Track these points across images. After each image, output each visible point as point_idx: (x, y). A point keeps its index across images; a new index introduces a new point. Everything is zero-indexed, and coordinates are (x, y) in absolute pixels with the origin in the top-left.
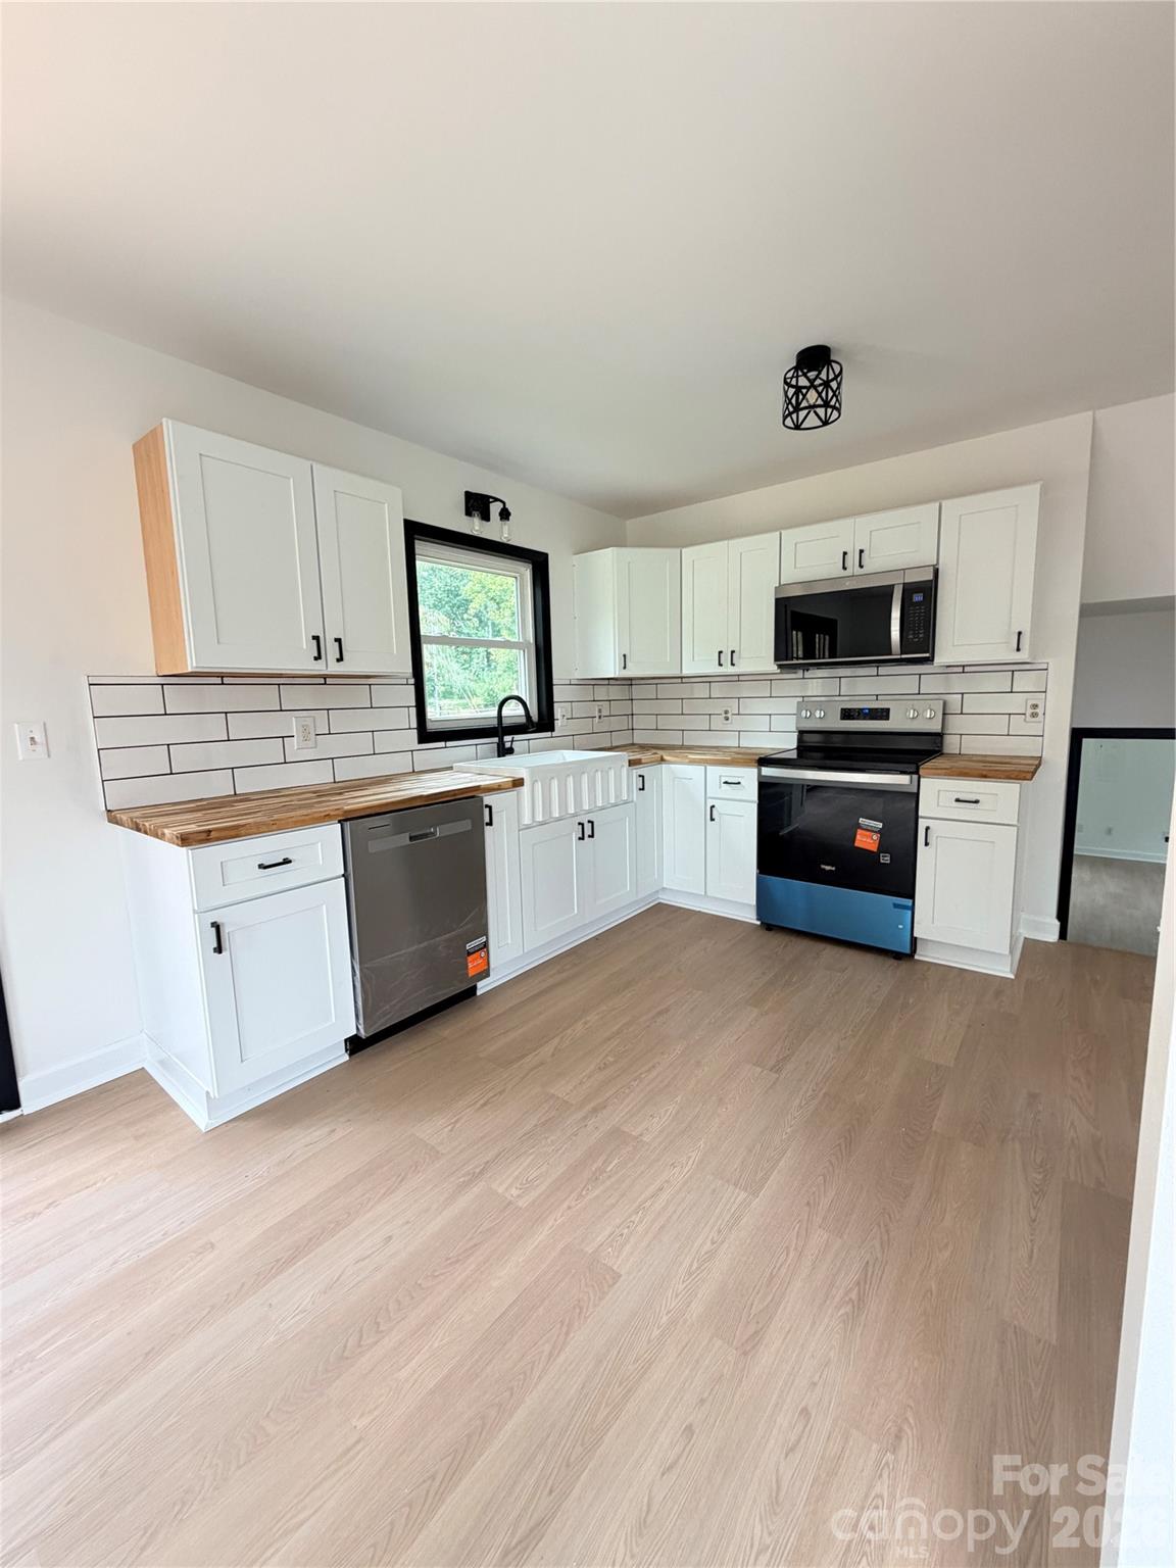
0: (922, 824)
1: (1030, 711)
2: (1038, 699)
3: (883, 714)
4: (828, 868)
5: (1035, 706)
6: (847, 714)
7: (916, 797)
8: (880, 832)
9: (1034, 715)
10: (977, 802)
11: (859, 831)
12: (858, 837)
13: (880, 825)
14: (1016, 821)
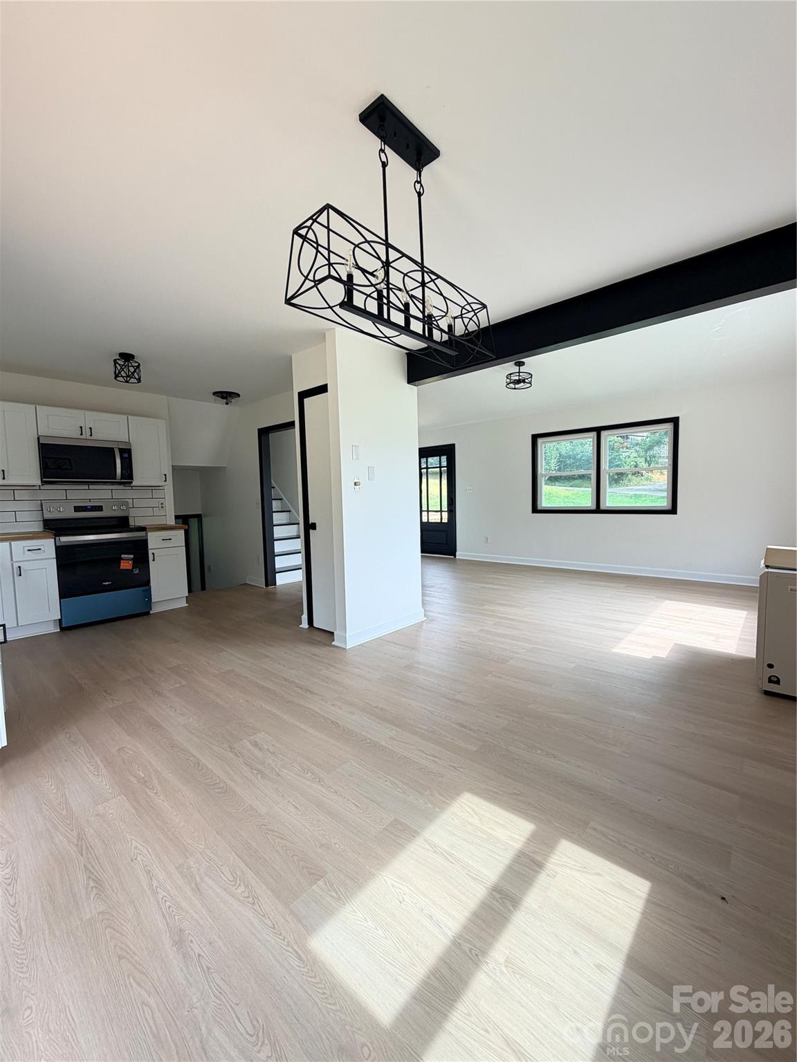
0: (150, 552)
1: (160, 506)
2: (162, 501)
3: (100, 508)
4: (106, 583)
5: (162, 504)
6: (77, 509)
7: (146, 541)
8: (133, 559)
9: (162, 507)
10: (170, 539)
11: (122, 561)
12: (122, 564)
13: (132, 556)
14: (184, 544)
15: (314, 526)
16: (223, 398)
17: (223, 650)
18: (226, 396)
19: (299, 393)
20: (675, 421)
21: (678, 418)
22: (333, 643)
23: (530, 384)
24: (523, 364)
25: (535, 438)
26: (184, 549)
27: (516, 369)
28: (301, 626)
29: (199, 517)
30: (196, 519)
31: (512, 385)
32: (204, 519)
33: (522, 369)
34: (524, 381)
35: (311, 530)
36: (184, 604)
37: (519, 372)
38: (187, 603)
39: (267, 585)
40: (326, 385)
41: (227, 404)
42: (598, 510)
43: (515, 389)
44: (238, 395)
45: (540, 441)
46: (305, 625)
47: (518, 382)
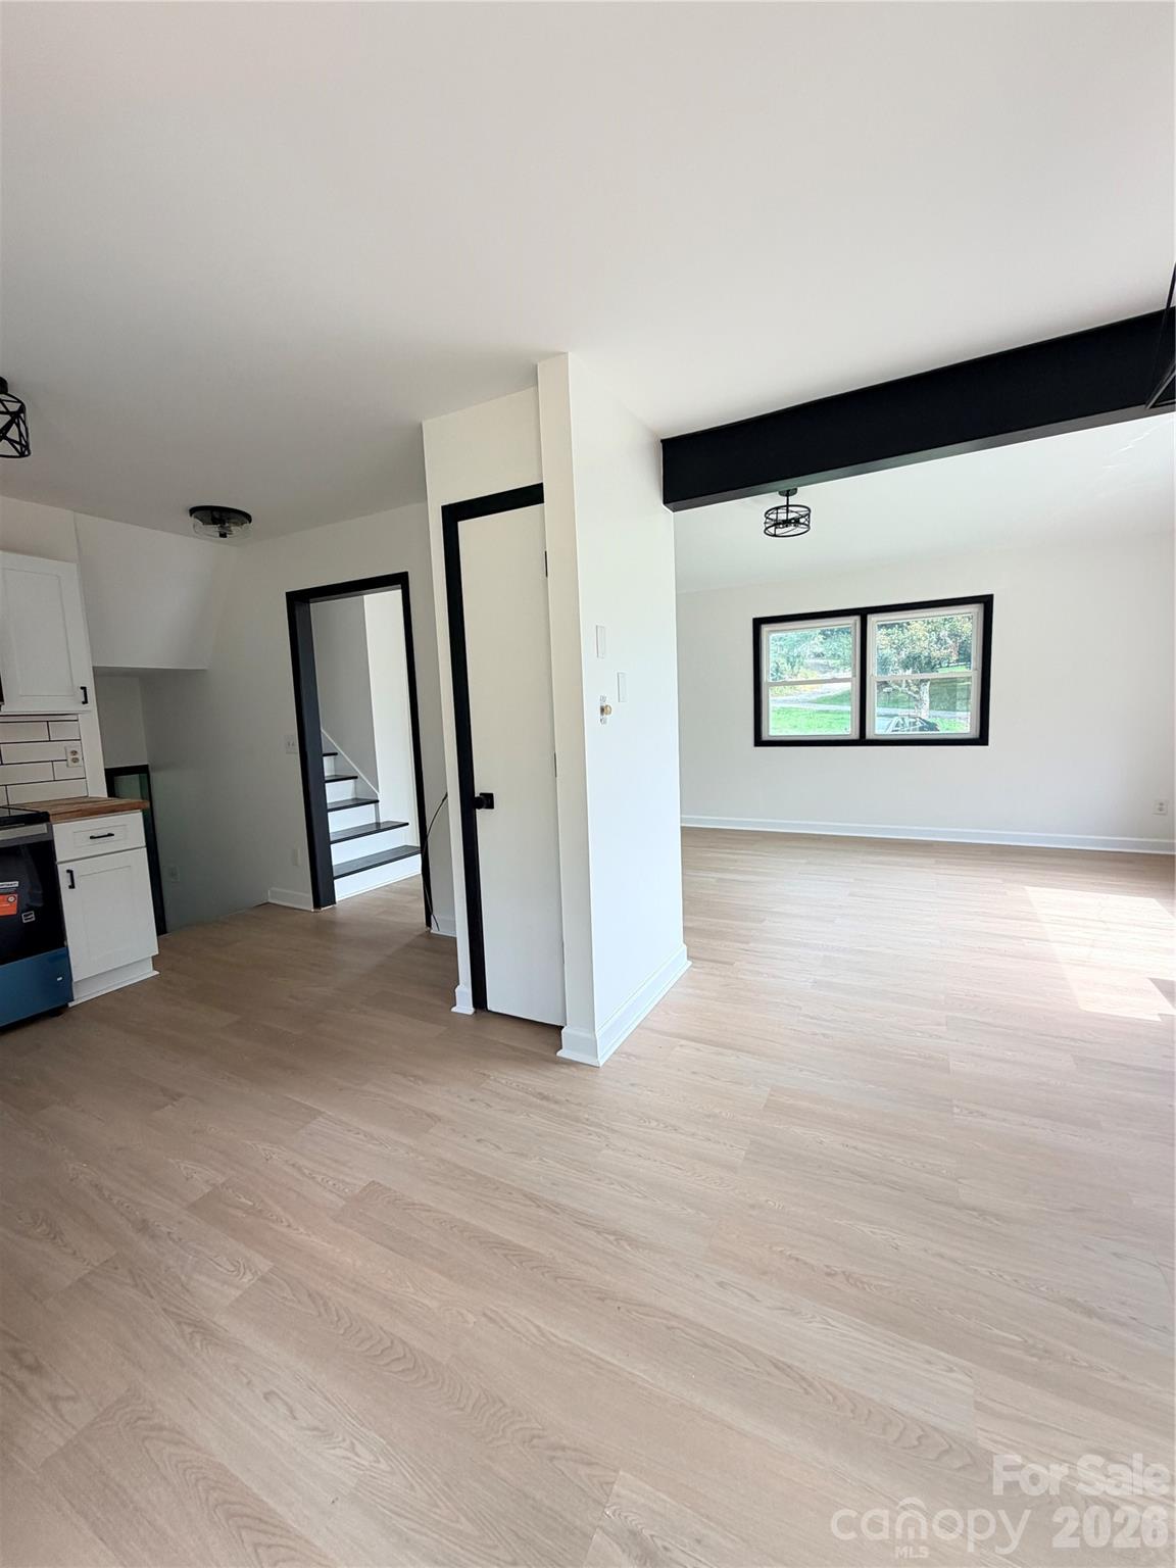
0: (62, 870)
1: (69, 757)
2: (73, 745)
5: (74, 751)
7: (49, 845)
8: (17, 890)
9: (76, 761)
13: (15, 884)
14: (144, 844)
15: (488, 801)
16: (214, 521)
17: (314, 1114)
18: (220, 518)
19: (445, 509)
20: (986, 602)
21: (990, 597)
22: (559, 1054)
23: (808, 526)
24: (795, 491)
25: (758, 623)
26: (144, 853)
27: (782, 501)
28: (454, 1009)
29: (143, 770)
30: (136, 776)
31: (772, 530)
32: (153, 775)
33: (793, 500)
34: (797, 522)
35: (477, 810)
36: (149, 972)
37: (788, 506)
38: (155, 969)
39: (317, 904)
40: (540, 486)
41: (223, 535)
42: (862, 741)
43: (775, 535)
44: (248, 517)
45: (765, 629)
46: (464, 1004)
47: (783, 523)
